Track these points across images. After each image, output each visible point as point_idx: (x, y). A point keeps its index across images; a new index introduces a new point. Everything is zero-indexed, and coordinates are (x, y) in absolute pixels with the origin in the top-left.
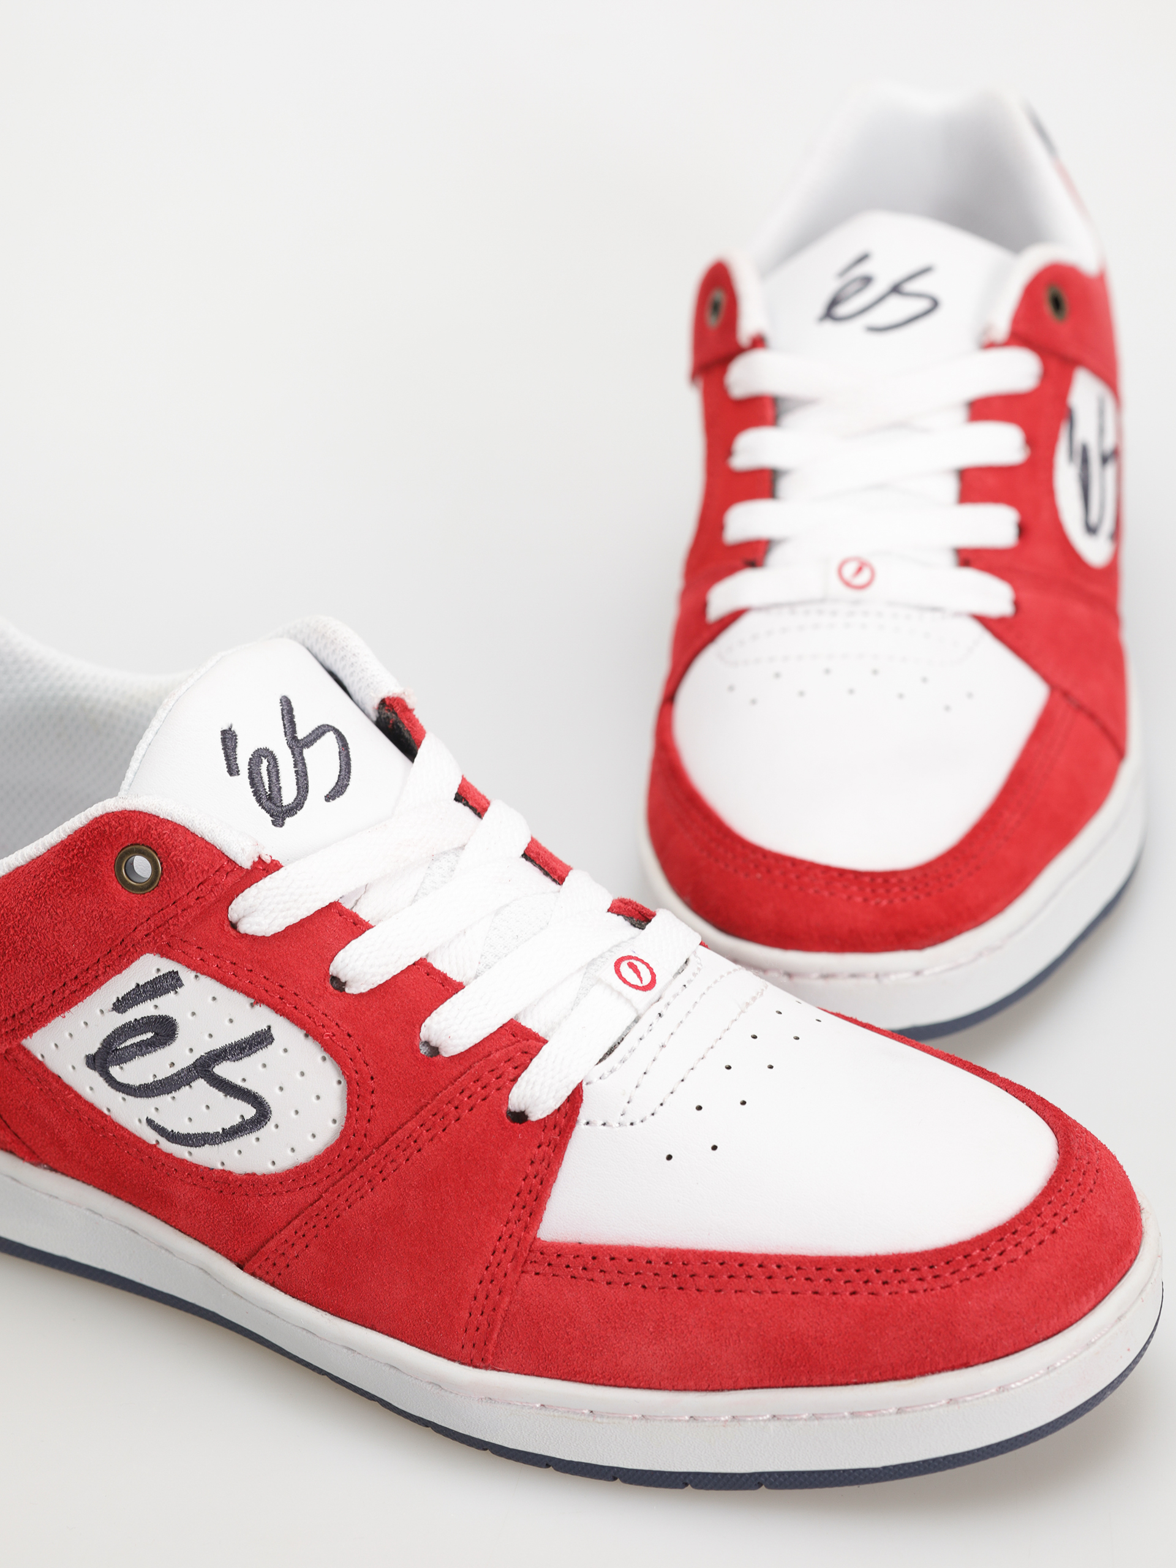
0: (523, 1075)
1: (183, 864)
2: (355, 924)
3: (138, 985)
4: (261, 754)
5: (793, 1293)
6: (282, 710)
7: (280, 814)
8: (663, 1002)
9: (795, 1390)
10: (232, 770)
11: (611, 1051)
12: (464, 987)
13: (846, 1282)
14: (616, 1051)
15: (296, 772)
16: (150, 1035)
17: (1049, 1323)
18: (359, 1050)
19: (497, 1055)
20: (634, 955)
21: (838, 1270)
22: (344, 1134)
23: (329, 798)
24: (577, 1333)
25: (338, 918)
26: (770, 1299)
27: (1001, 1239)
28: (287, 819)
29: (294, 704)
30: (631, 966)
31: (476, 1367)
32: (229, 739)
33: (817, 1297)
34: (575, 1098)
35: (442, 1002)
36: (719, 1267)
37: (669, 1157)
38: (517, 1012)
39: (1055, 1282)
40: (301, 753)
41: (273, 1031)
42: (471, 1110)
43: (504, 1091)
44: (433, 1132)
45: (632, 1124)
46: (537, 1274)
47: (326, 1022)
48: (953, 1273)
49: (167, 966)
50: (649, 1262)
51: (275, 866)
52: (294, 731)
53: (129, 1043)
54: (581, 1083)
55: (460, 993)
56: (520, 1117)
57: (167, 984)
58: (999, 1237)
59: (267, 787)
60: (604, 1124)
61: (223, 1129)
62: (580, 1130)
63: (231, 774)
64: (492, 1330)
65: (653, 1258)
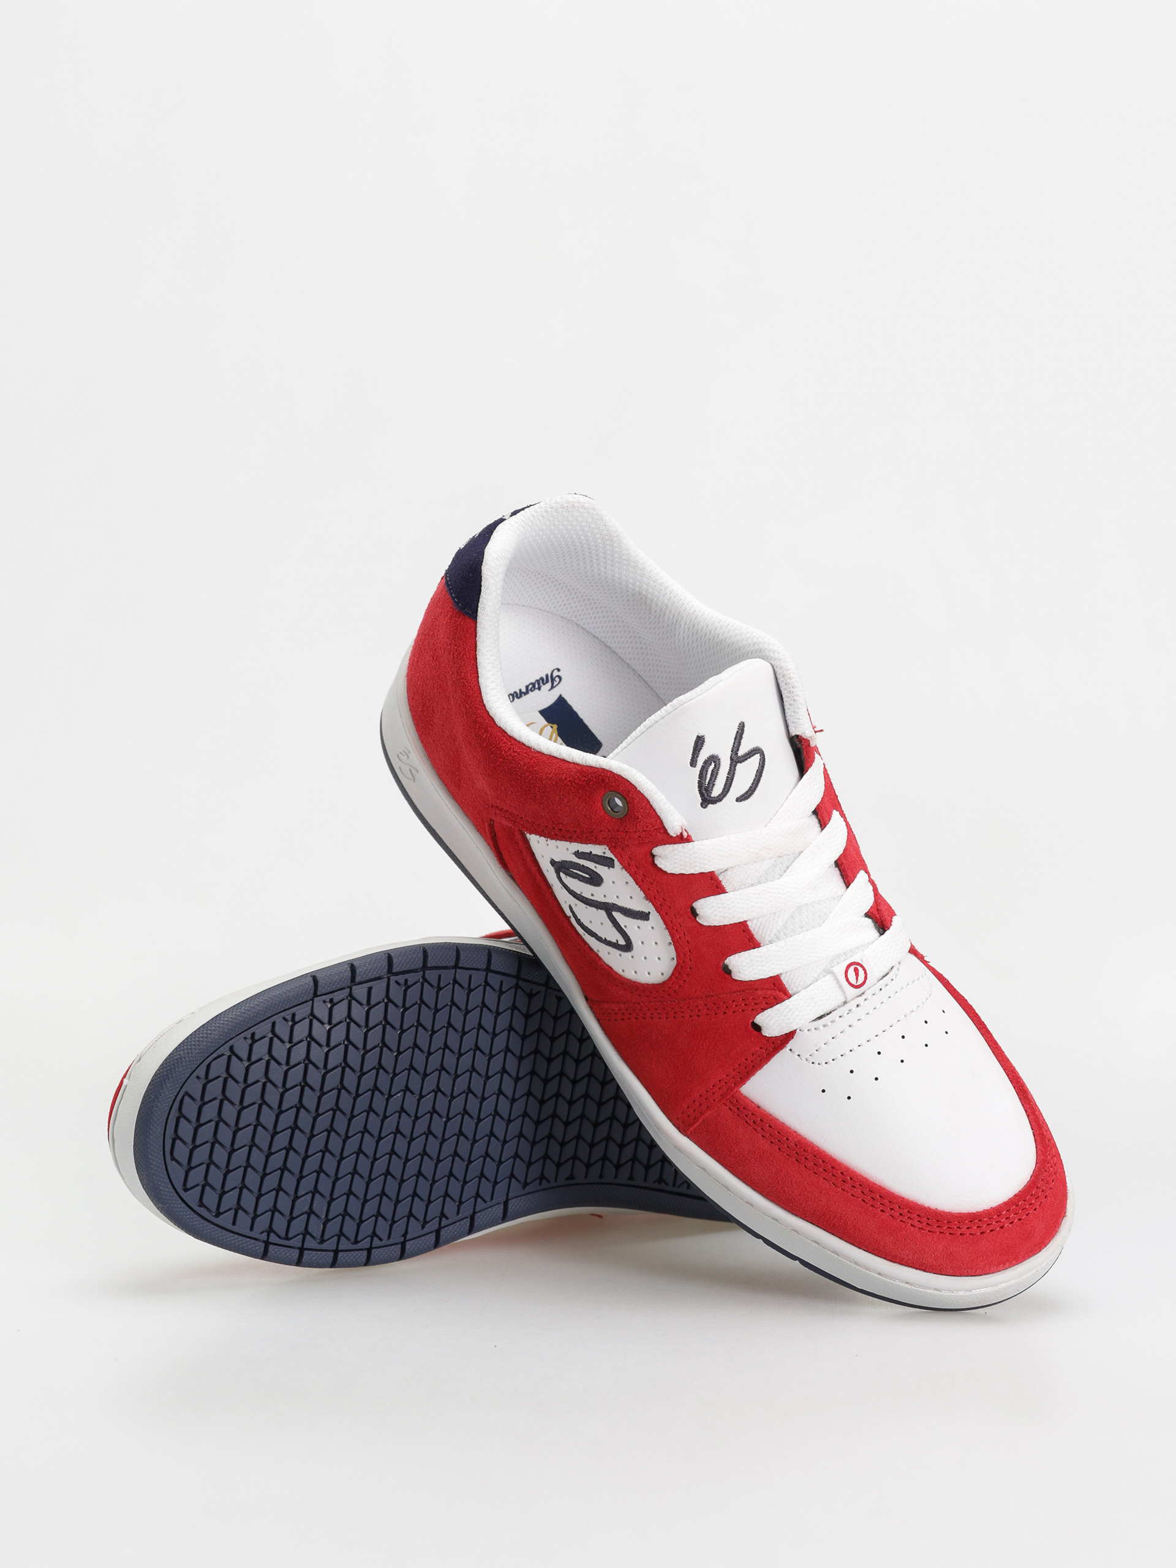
0: (769, 1010)
1: (638, 818)
2: (717, 887)
3: (591, 852)
4: (714, 759)
5: (852, 1195)
6: (737, 732)
7: (707, 800)
8: (863, 997)
9: (833, 1236)
10: (693, 763)
11: (820, 1018)
12: (761, 946)
13: (881, 1204)
14: (824, 1018)
15: (727, 777)
16: (587, 876)
17: (976, 1270)
18: (690, 952)
19: (760, 993)
20: (861, 962)
21: (880, 1196)
22: (664, 983)
23: (739, 800)
24: (737, 1150)
25: (710, 881)
26: (839, 1192)
27: (971, 1221)
28: (710, 805)
29: (746, 729)
30: (856, 970)
31: (680, 1131)
32: (700, 742)
33: (863, 1203)
34: (790, 1036)
35: (745, 950)
36: (821, 1162)
37: (823, 1091)
38: (782, 972)
39: (989, 1254)
40: (735, 766)
41: (650, 916)
42: (734, 1012)
43: (755, 1012)
44: (710, 1012)
45: (813, 1063)
46: (730, 1108)
47: (679, 930)
48: (938, 1227)
49: (609, 854)
50: (787, 1139)
51: (688, 840)
52: (738, 750)
53: (575, 871)
54: (796, 1030)
55: (756, 949)
56: (758, 1028)
57: (608, 863)
58: (971, 1220)
59: (707, 781)
60: (799, 1055)
61: (605, 939)
62: (786, 1050)
63: (691, 766)
64: (696, 1122)
65: (790, 1139)
